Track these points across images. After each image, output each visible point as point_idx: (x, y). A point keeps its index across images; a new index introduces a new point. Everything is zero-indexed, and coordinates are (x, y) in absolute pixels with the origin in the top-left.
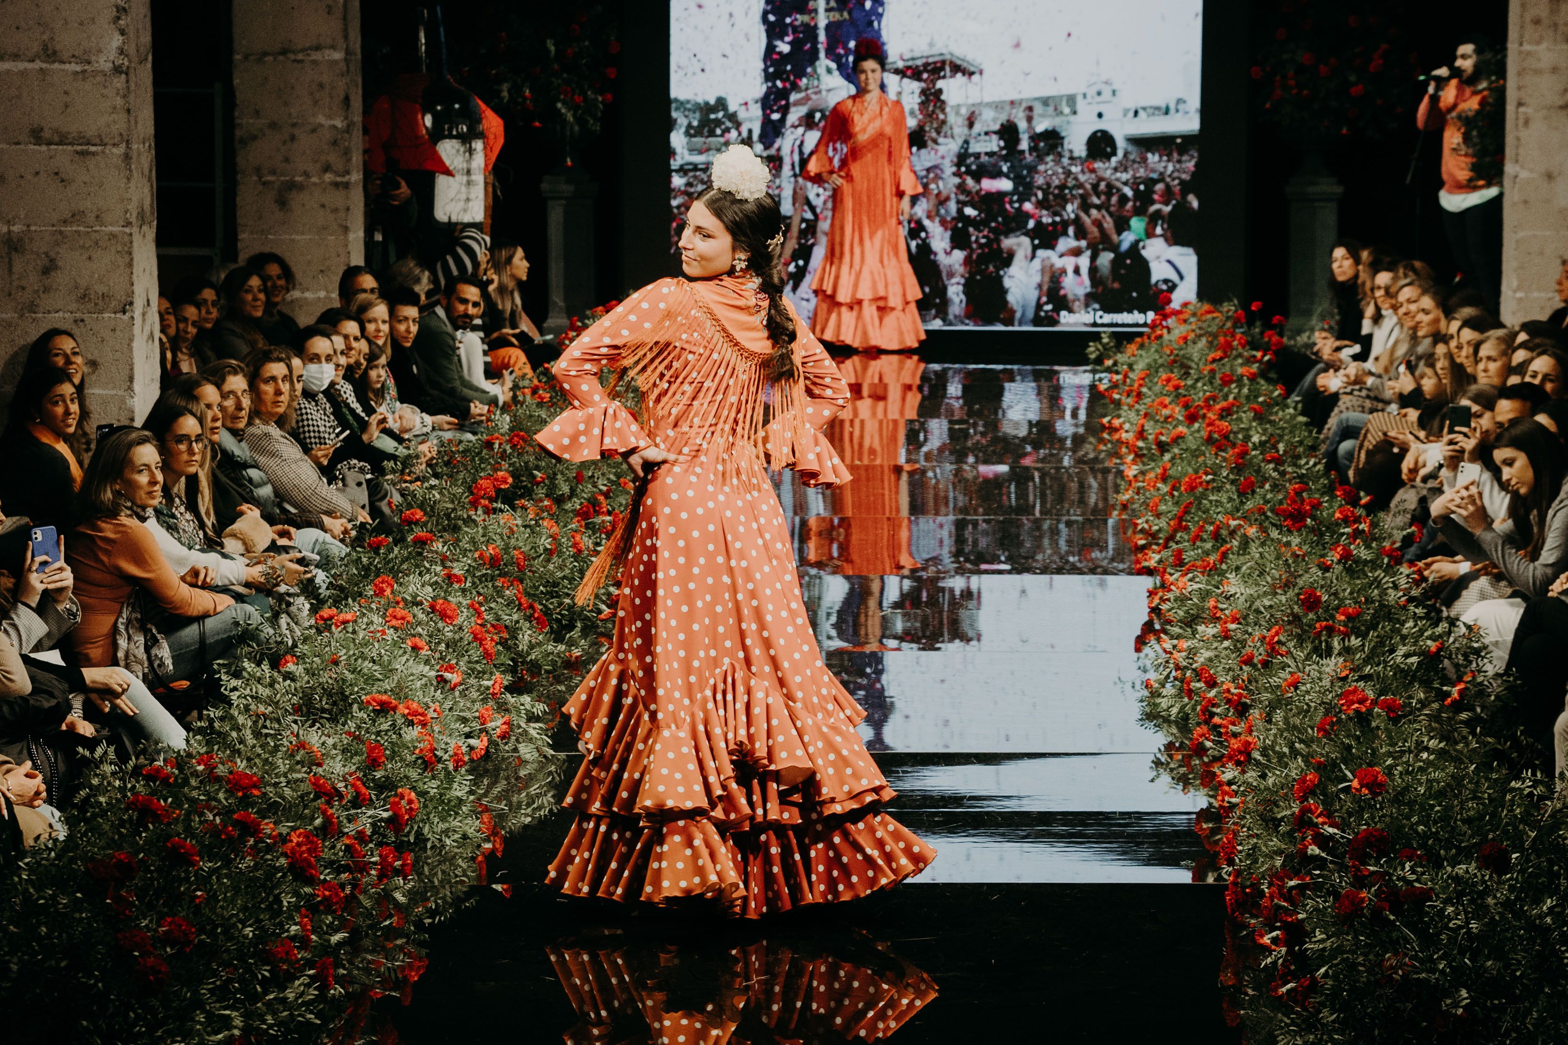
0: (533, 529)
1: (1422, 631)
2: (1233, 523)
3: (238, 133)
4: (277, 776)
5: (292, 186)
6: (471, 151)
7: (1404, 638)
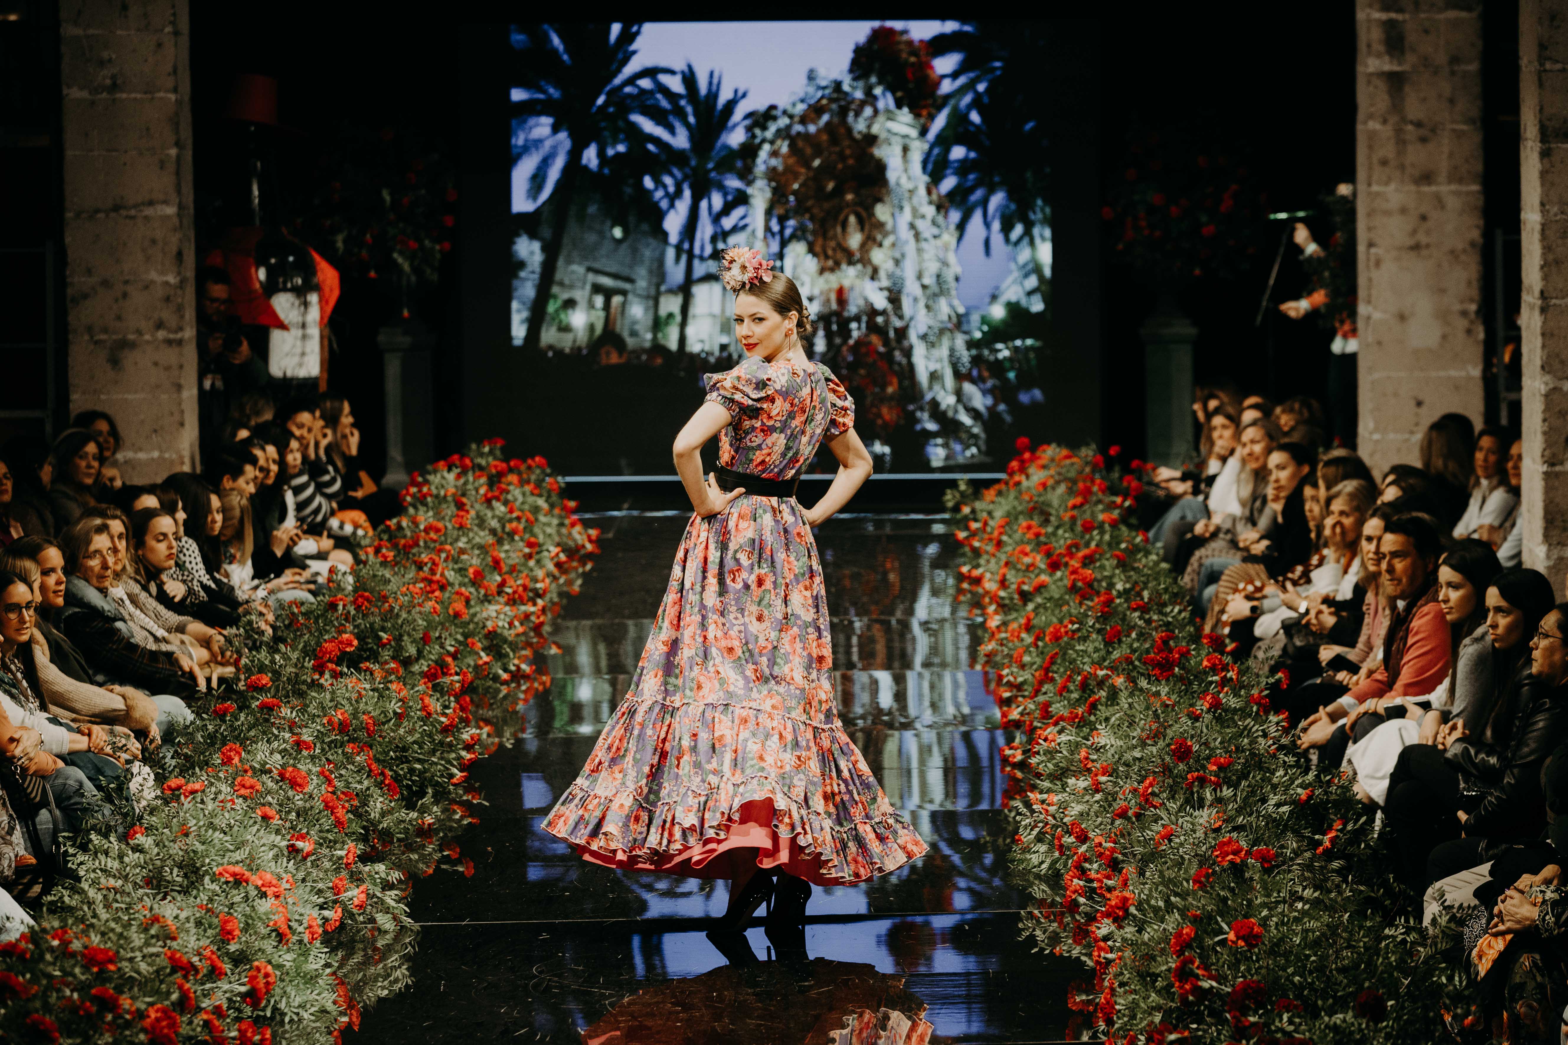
0: (382, 694)
1: (1292, 781)
2: (1101, 673)
3: (70, 291)
4: (133, 950)
5: (125, 345)
6: (306, 304)
7: (1274, 787)
